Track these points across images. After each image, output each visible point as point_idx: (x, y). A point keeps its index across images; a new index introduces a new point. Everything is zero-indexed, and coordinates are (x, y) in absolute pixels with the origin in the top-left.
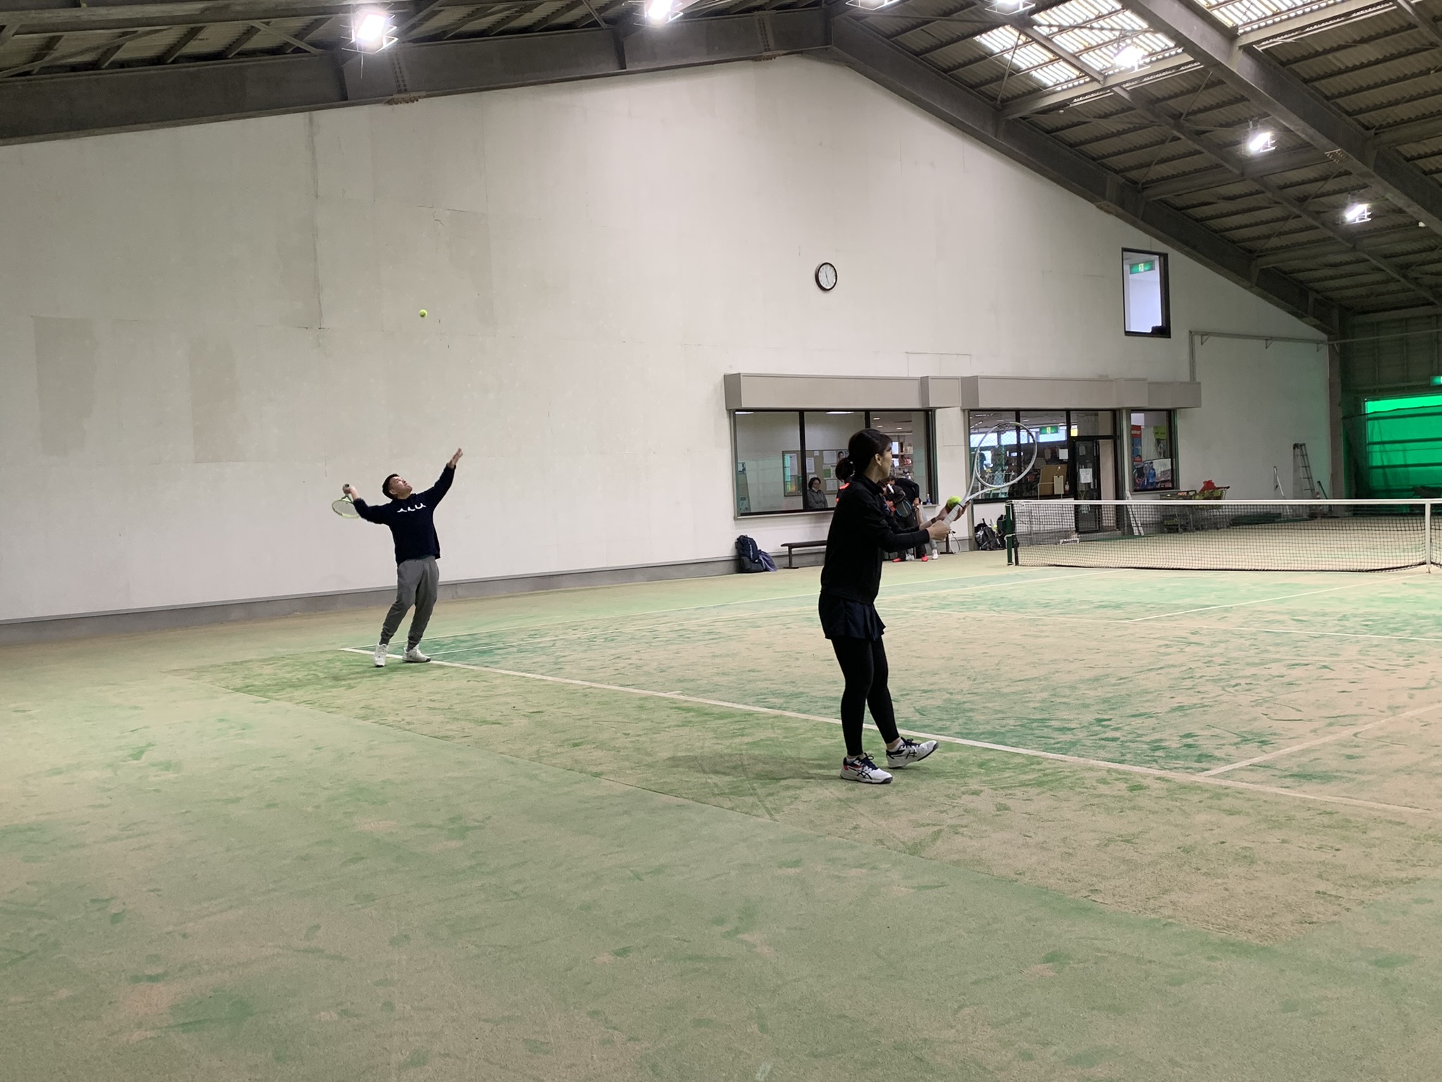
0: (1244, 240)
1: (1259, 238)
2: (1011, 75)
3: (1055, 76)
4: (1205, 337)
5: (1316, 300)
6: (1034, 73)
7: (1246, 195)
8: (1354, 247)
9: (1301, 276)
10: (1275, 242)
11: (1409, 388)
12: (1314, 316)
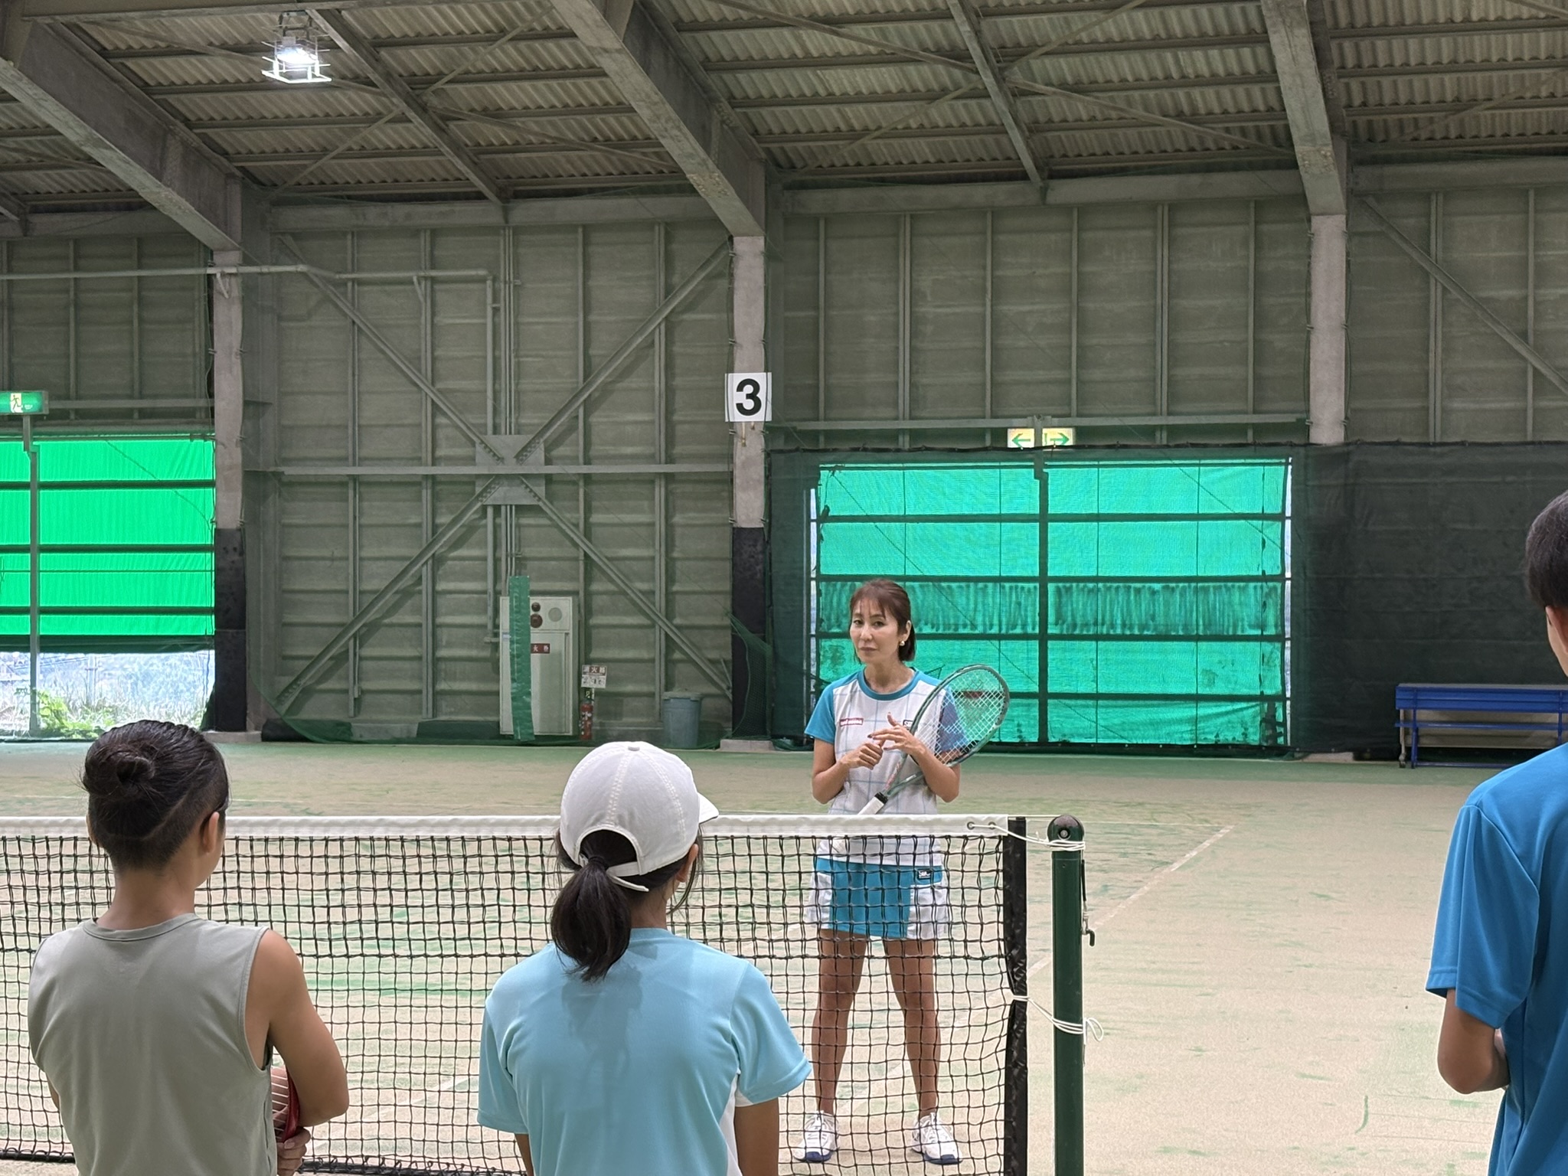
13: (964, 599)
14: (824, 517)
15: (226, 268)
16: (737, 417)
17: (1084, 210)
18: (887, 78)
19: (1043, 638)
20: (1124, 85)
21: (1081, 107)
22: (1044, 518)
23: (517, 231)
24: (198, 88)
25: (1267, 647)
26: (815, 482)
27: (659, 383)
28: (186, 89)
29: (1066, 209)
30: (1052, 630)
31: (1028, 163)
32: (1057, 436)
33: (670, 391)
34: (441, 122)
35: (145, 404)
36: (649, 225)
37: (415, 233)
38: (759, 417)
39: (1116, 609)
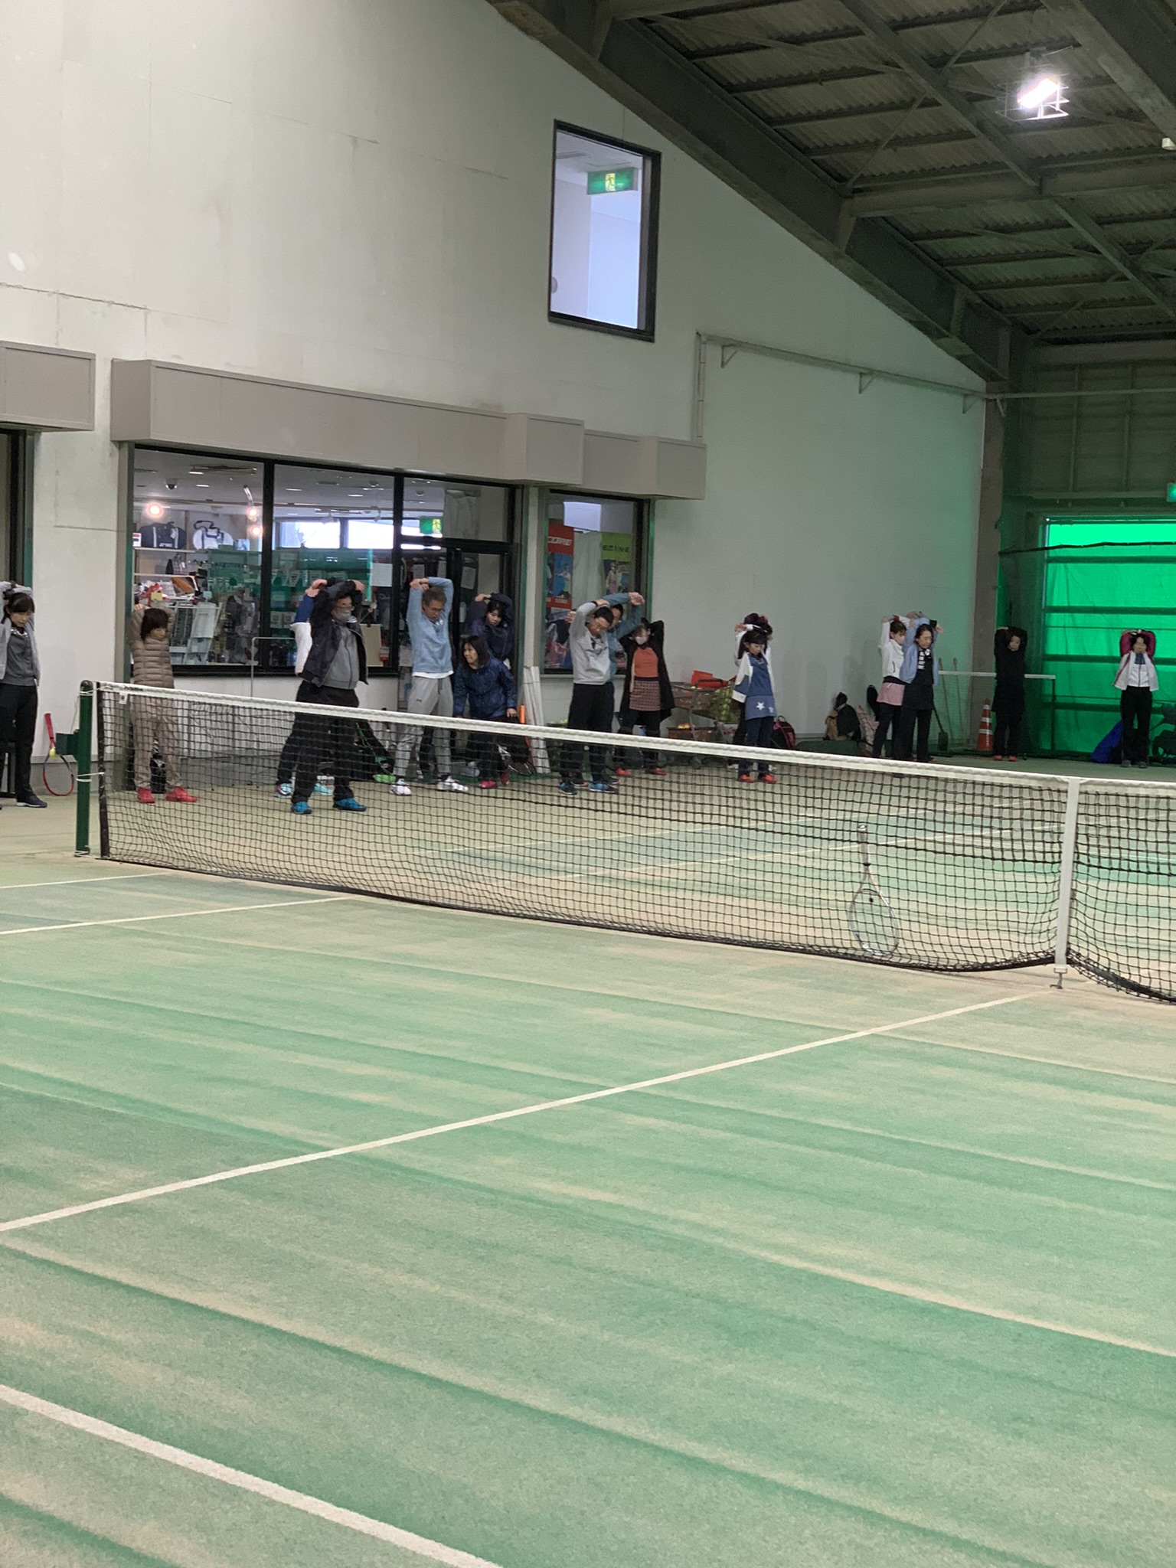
0: (826, 149)
1: (857, 146)
4: (731, 351)
5: (969, 305)
7: (826, 36)
8: (1040, 189)
9: (939, 246)
10: (885, 161)
11: (1128, 502)
12: (963, 339)
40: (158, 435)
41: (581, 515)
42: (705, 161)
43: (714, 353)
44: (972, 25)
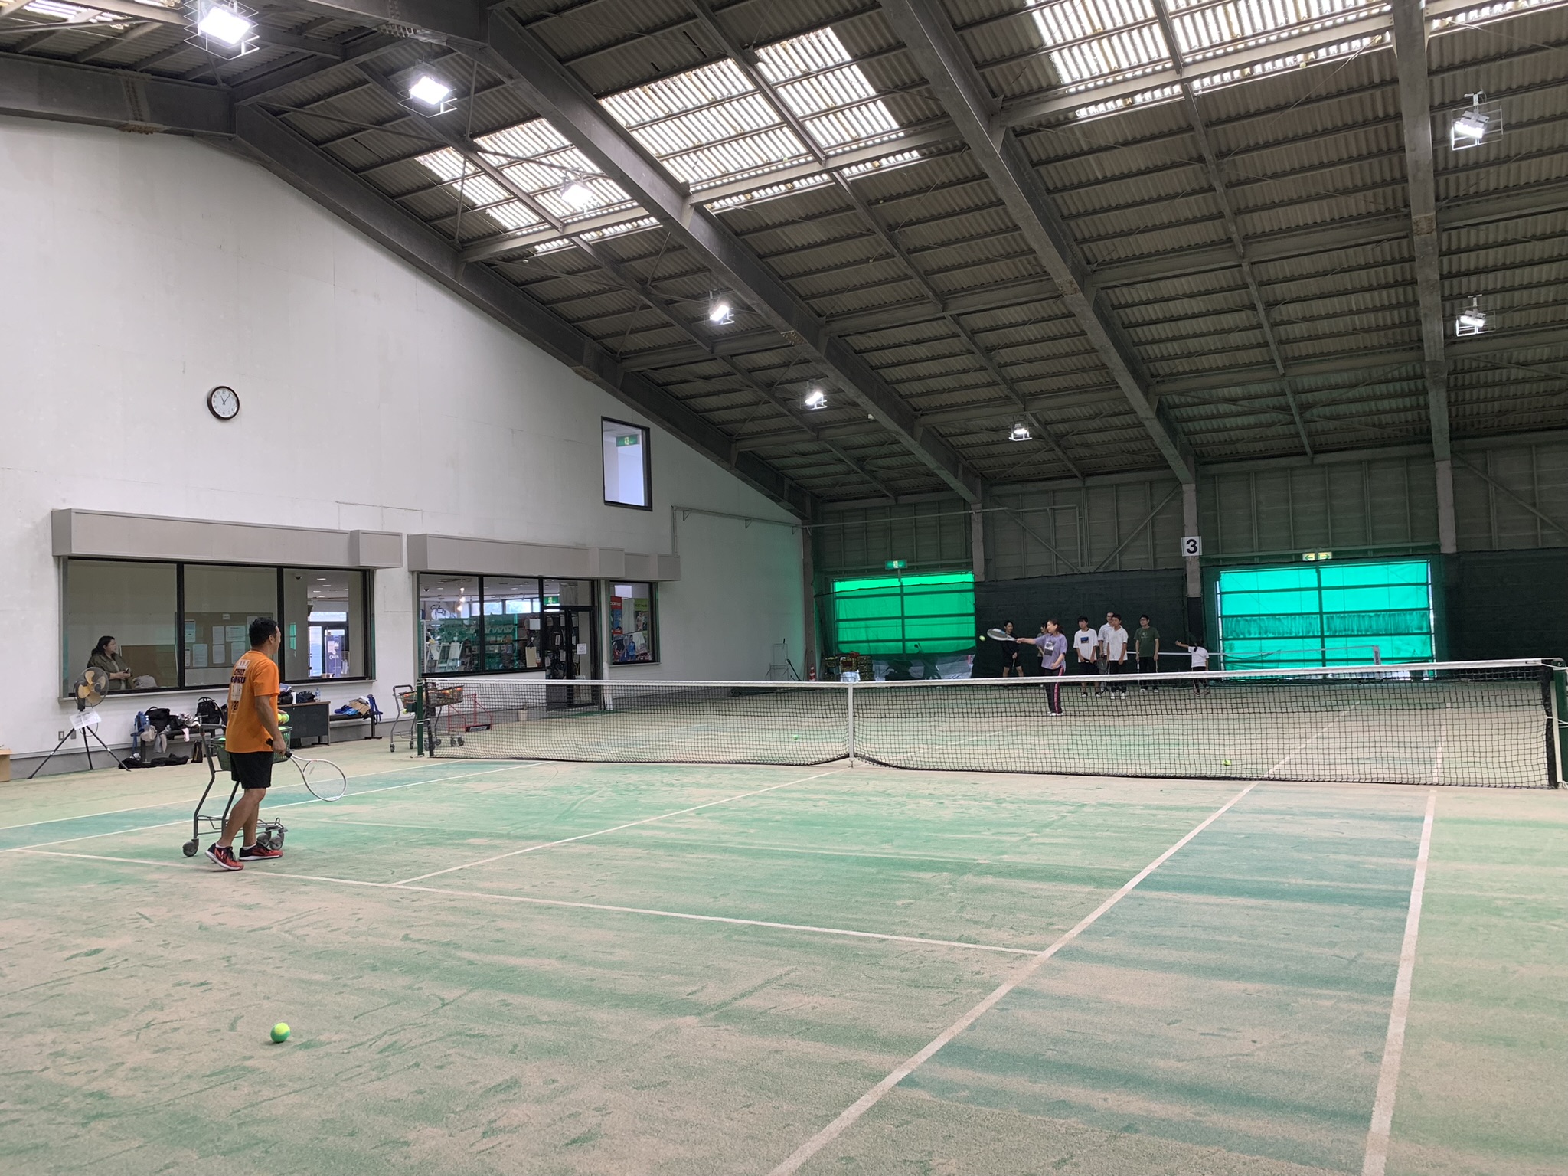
0: (723, 423)
1: (737, 421)
2: (465, 210)
3: (512, 217)
4: (687, 513)
5: (791, 486)
6: (489, 211)
7: (720, 376)
8: (818, 437)
9: (775, 462)
10: (749, 427)
11: (869, 570)
12: (789, 501)
13: (1286, 623)
14: (1222, 593)
15: (976, 511)
16: (1188, 554)
17: (1331, 465)
18: (1251, 419)
19: (1322, 637)
20: (1352, 416)
21: (1332, 425)
22: (1320, 589)
23: (1088, 488)
24: (973, 446)
25: (1423, 637)
26: (1218, 579)
27: (1150, 543)
28: (968, 446)
29: (1323, 465)
30: (1326, 634)
31: (1308, 450)
32: (1322, 556)
33: (1154, 545)
34: (1064, 450)
35: (943, 562)
36: (1144, 482)
37: (1047, 492)
38: (1197, 554)
39: (1354, 624)
40: (431, 567)
41: (623, 591)
42: (669, 430)
43: (679, 515)
44: (783, 369)
